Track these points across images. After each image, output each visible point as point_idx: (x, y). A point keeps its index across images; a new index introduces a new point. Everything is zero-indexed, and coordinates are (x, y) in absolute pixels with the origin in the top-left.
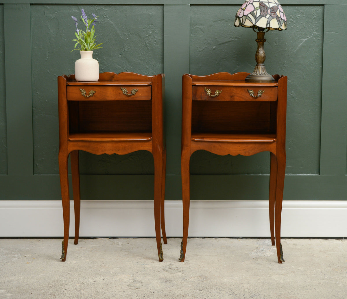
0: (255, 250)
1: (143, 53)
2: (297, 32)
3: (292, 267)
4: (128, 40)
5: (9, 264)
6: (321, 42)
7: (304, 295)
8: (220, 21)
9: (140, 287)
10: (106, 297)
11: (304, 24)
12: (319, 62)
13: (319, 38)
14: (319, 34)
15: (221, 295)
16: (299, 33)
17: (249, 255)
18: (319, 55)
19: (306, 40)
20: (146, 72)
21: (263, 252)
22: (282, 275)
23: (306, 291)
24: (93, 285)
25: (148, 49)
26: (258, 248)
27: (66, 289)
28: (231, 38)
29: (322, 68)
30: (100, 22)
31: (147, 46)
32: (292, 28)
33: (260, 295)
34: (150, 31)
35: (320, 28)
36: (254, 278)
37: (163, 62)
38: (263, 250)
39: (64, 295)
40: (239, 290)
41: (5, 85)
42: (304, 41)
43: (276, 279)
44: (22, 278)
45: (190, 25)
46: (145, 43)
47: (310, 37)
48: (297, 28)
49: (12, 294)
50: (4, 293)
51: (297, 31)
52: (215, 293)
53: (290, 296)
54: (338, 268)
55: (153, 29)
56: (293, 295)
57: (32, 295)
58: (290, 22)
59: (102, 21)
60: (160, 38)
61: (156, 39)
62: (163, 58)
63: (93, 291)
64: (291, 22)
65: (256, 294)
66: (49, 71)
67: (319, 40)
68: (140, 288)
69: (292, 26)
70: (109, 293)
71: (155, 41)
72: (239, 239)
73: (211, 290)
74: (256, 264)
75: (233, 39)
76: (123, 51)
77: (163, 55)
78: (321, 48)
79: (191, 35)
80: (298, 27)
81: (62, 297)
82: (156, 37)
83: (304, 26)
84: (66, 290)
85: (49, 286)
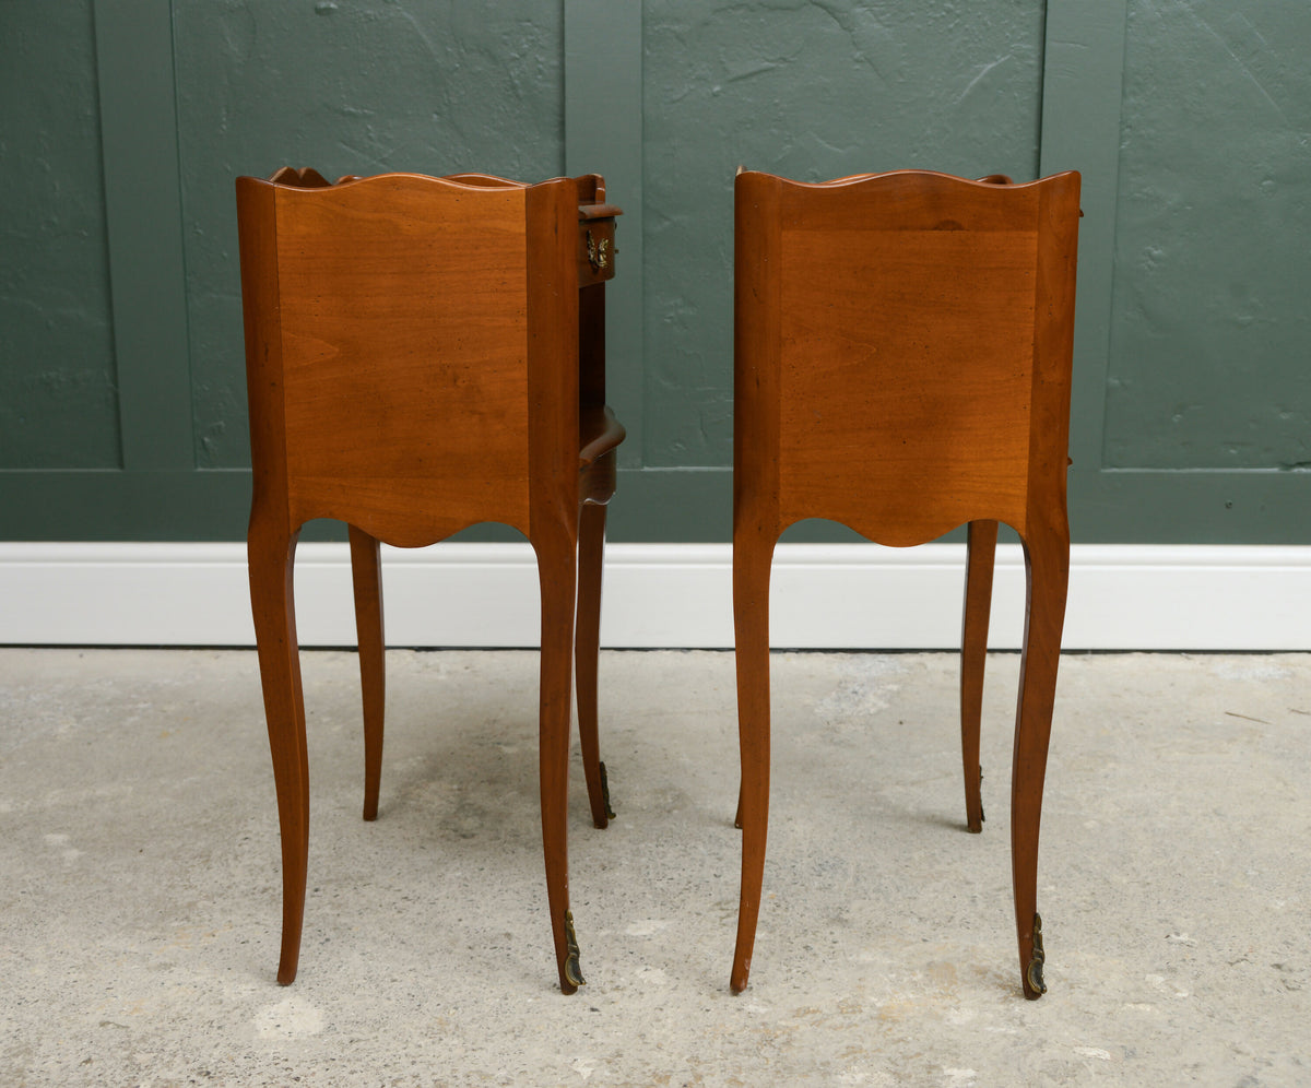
0: (834, 693)
1: (502, 109)
2: (965, 42)
3: (944, 753)
4: (457, 68)
5: (110, 736)
6: (1036, 73)
7: (983, 863)
8: (733, 8)
9: (474, 832)
10: (363, 870)
11: (985, 19)
12: (1032, 131)
13: (1032, 62)
14: (1031, 47)
15: (722, 864)
16: (971, 45)
17: (817, 711)
18: (1029, 113)
19: (990, 66)
20: (512, 165)
21: (856, 699)
22: (913, 784)
23: (987, 850)
24: (334, 822)
25: (517, 96)
26: (843, 685)
27: (247, 836)
28: (768, 60)
29: (1039, 153)
30: (375, 16)
31: (514, 87)
32: (950, 31)
33: (844, 866)
34: (524, 40)
35: (1036, 29)
36: (827, 797)
37: (562, 135)
38: (856, 693)
39: (236, 858)
40: (780, 843)
41: (104, 208)
42: (985, 71)
43: (893, 801)
44: (130, 788)
45: (644, 23)
46: (507, 78)
47: (1003, 59)
48: (967, 30)
49: (83, 850)
50: (61, 847)
51: (966, 38)
52: (703, 855)
53: (938, 867)
54: (1081, 758)
55: (531, 35)
56: (949, 864)
57: (142, 857)
58: (944, 13)
59: (381, 15)
60: (555, 62)
61: (541, 66)
62: (562, 124)
63: (329, 847)
64: (949, 11)
65: (831, 862)
66: (229, 168)
67: (1031, 66)
68: (473, 836)
69: (951, 26)
70: (377, 853)
71: (540, 72)
72: (788, 654)
73: (693, 844)
74: (835, 744)
75: (773, 65)
76: (445, 104)
77: (562, 115)
78: (1036, 90)
79: (648, 52)
80: (967, 26)
81: (228, 866)
82: (540, 59)
83: (985, 24)
84: (247, 841)
85: (204, 821)
